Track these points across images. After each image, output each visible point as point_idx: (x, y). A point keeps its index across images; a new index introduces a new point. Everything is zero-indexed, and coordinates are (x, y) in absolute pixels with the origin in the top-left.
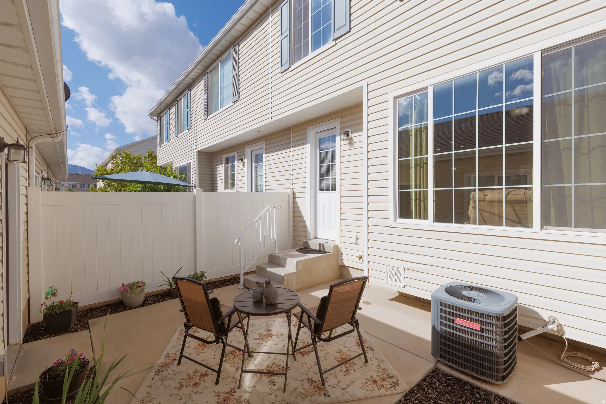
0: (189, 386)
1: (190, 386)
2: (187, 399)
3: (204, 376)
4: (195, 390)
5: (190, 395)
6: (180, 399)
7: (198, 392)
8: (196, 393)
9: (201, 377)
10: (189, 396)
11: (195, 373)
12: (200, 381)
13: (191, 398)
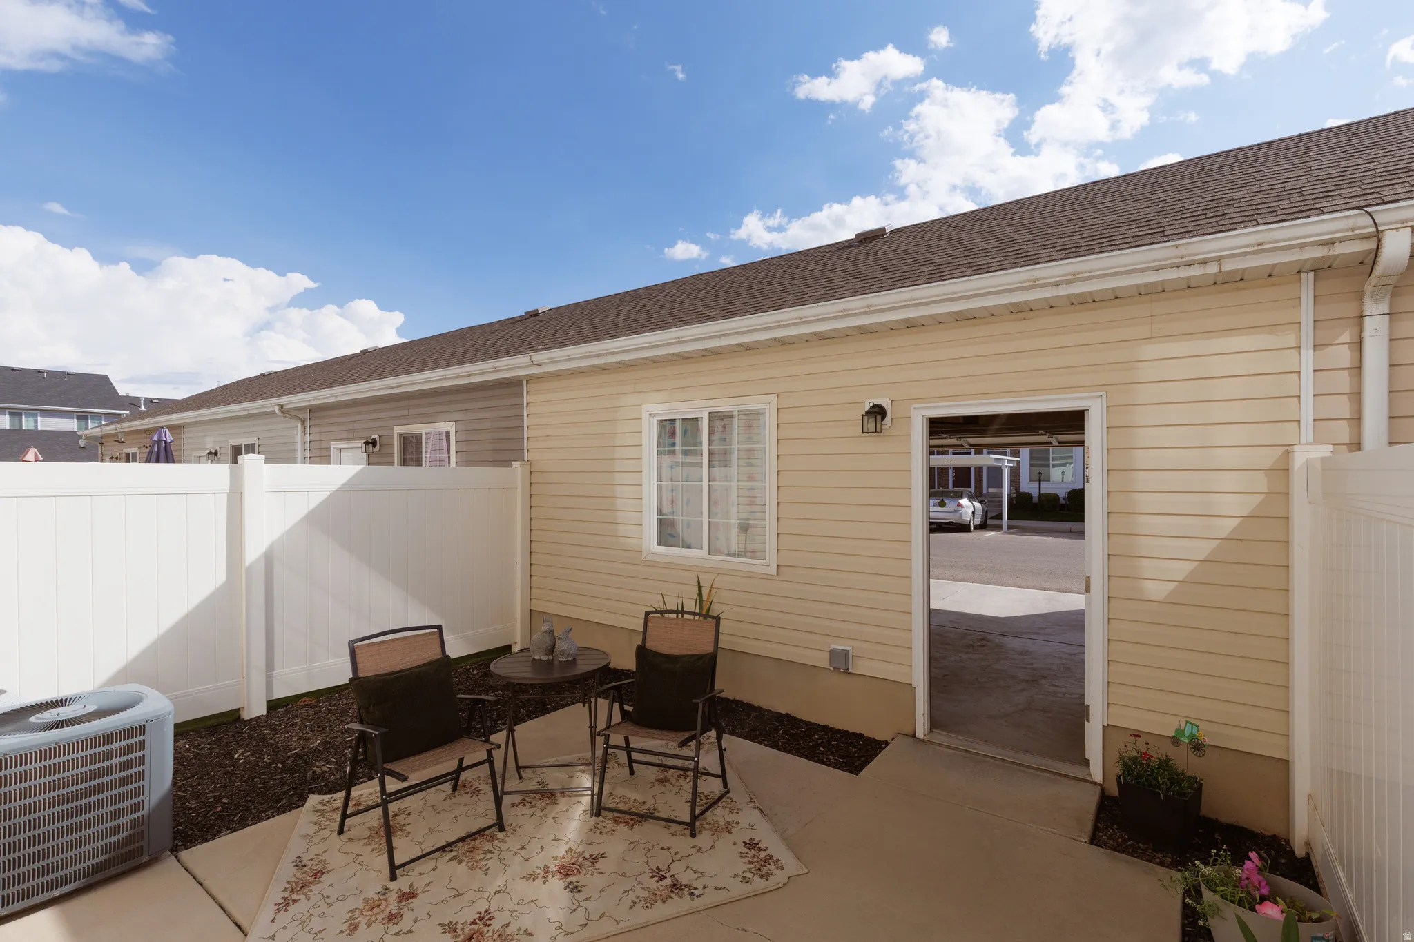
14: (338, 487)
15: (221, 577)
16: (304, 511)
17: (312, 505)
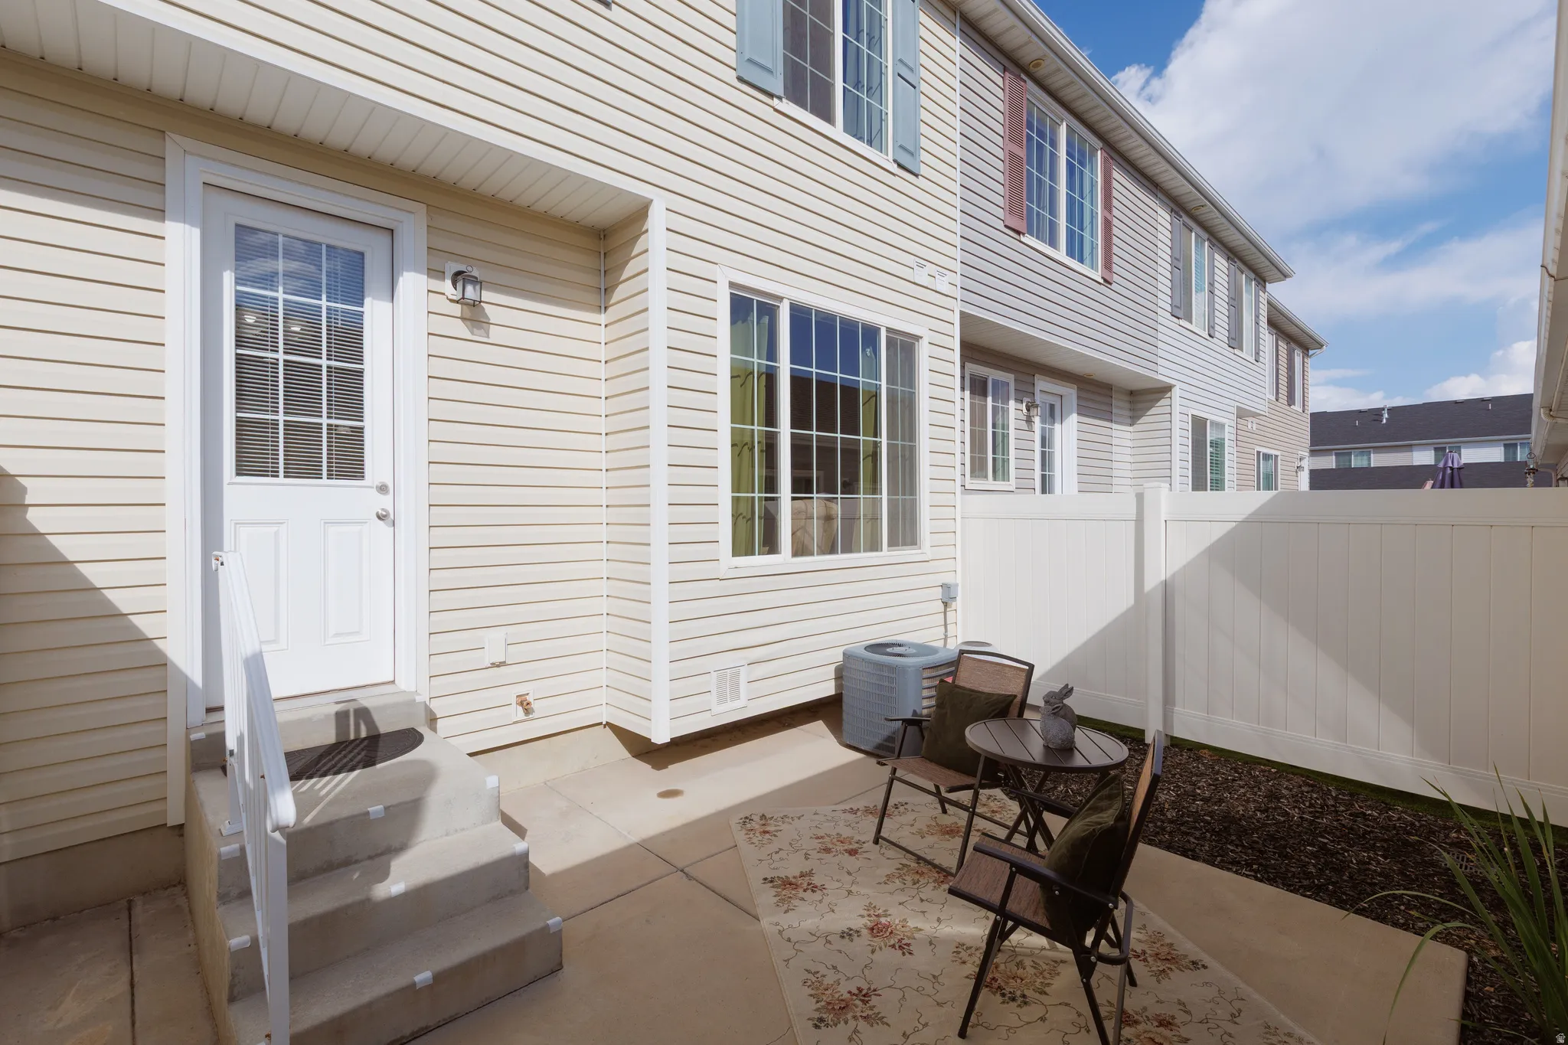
0: (1180, 1036)
1: (1178, 1033)
2: (1217, 1022)
3: (1129, 1017)
4: (1180, 1017)
5: (1205, 1021)
6: (1230, 1035)
7: (1183, 1008)
8: (1188, 1012)
9: (1136, 1022)
10: (1207, 1022)
11: (1129, 1040)
12: (1148, 1020)
13: (1208, 1017)
14: (1244, 517)
15: (1132, 602)
16: (1207, 542)
17: (1215, 538)
